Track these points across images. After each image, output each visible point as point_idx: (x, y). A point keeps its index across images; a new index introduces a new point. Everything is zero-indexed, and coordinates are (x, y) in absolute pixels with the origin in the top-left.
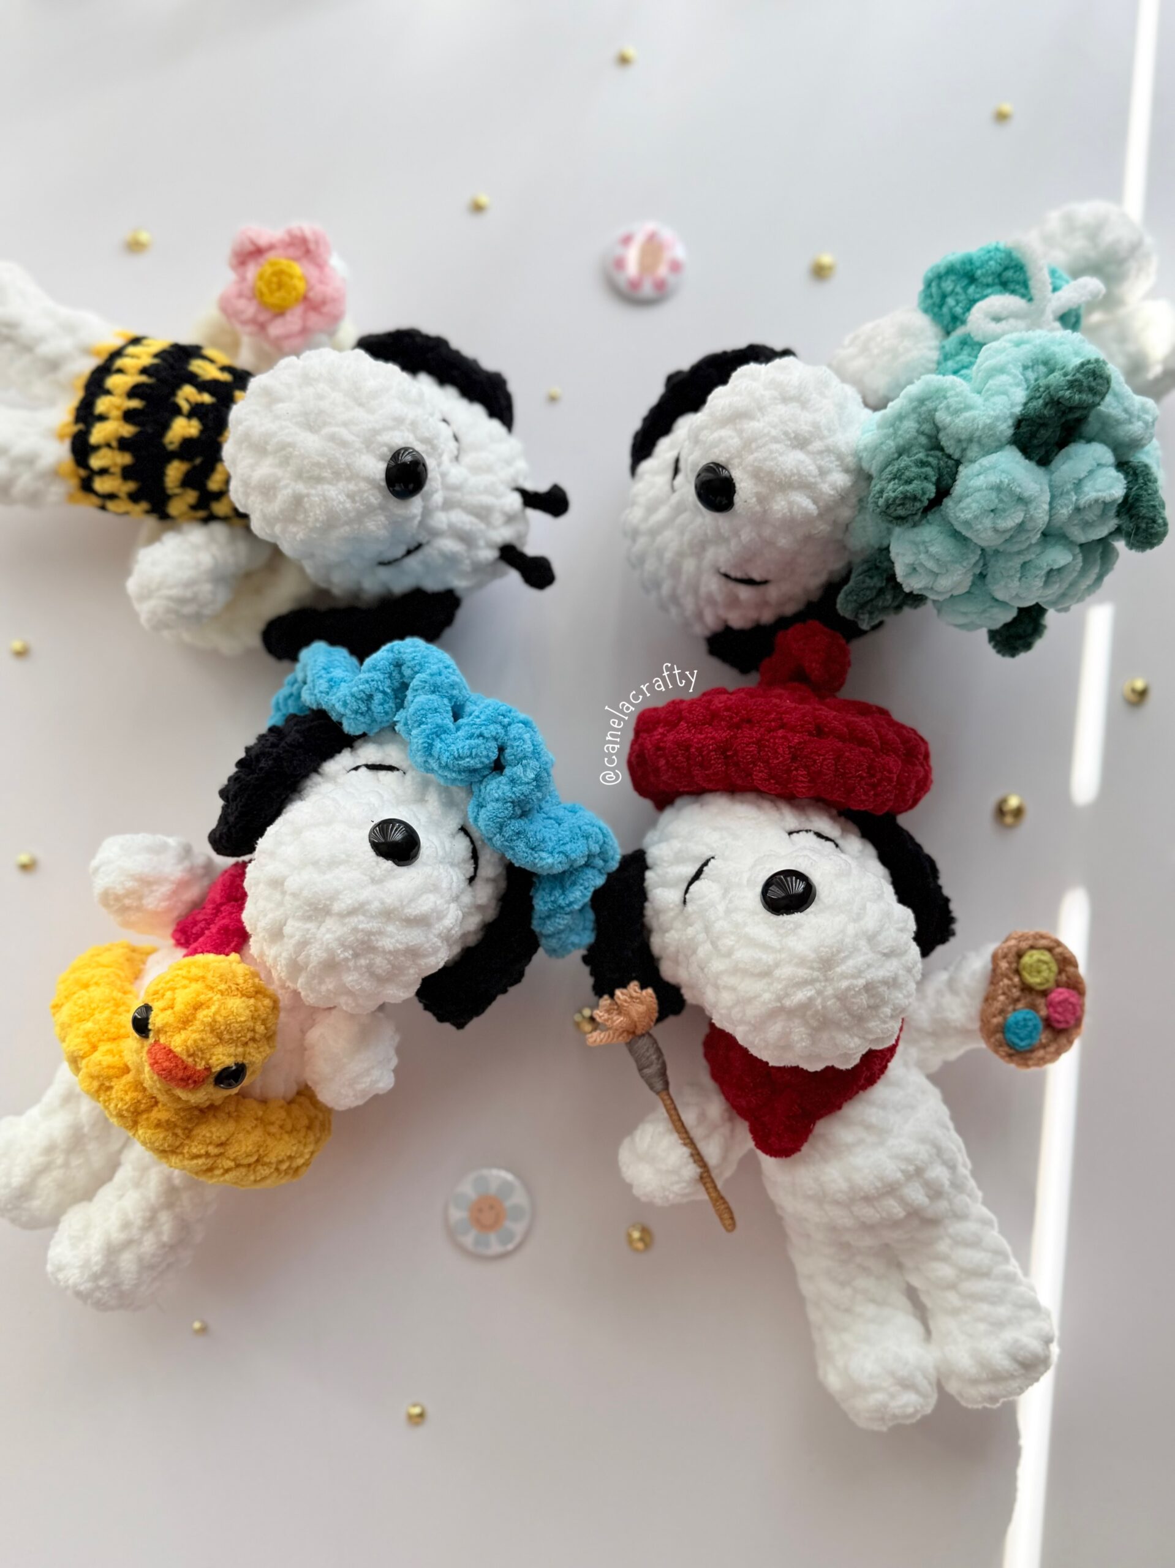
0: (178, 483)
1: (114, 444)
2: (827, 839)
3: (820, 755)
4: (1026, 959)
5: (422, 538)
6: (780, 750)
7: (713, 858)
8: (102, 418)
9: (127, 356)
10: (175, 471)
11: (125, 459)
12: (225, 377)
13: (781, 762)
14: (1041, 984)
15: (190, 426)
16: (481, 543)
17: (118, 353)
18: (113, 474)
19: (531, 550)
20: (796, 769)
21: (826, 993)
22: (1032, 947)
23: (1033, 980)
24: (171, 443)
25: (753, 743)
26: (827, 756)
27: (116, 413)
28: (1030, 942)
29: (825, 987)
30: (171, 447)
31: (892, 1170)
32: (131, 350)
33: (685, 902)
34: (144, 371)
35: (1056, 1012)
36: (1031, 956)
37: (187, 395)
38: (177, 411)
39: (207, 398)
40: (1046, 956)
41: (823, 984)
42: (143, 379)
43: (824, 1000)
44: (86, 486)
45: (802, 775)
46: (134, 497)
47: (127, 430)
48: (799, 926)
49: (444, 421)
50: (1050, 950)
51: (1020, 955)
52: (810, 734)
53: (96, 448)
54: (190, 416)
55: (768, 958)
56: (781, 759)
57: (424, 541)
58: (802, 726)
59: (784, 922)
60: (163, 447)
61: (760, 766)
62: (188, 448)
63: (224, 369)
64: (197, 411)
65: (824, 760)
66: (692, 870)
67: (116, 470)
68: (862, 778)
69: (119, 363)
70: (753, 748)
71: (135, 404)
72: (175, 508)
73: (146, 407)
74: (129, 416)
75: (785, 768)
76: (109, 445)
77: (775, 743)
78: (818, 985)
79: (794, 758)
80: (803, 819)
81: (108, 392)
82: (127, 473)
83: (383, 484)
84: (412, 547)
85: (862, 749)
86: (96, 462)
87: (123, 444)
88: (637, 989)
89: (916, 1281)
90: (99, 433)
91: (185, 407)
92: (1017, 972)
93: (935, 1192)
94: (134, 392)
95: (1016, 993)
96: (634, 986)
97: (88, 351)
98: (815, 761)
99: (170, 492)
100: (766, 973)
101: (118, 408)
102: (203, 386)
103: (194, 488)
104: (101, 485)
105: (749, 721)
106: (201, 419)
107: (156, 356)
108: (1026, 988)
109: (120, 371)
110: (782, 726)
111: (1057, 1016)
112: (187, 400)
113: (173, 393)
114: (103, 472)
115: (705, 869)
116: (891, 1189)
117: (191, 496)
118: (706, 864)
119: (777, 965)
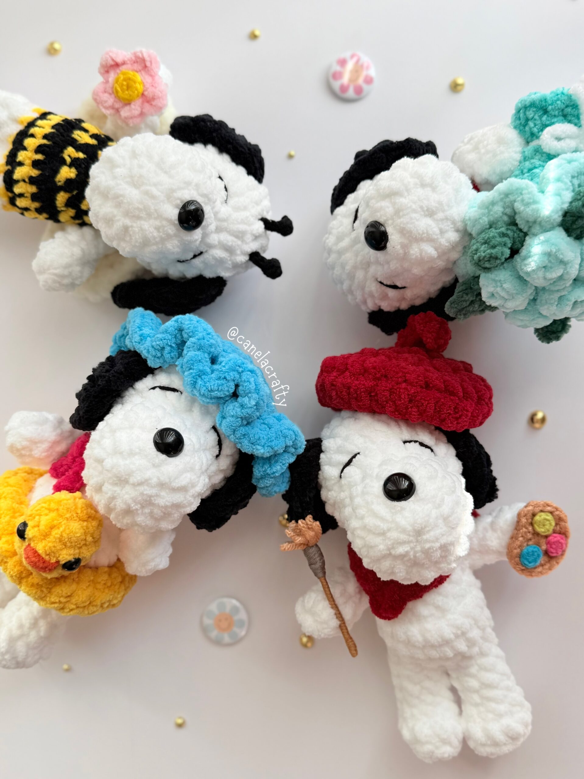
0: (63, 205)
1: (27, 180)
2: (427, 447)
3: (425, 401)
4: (537, 518)
5: (202, 249)
6: (403, 396)
7: (359, 453)
8: (21, 164)
9: (37, 126)
10: (61, 198)
11: (33, 189)
12: (93, 142)
13: (402, 403)
14: (544, 532)
15: (70, 172)
16: (238, 252)
17: (32, 124)
18: (26, 197)
19: (268, 255)
20: (411, 407)
21: (416, 549)
22: (542, 511)
23: (541, 530)
24: (59, 181)
25: (387, 390)
26: (430, 402)
27: (28, 162)
28: (541, 508)
29: (416, 546)
30: (59, 184)
31: (448, 633)
32: (39, 122)
33: (341, 477)
34: (45, 137)
35: (551, 547)
36: (540, 516)
37: (70, 152)
38: (63, 162)
39: (81, 155)
40: (549, 517)
41: (415, 544)
42: (45, 142)
43: (415, 552)
44: (12, 202)
45: (414, 412)
46: (39, 211)
47: (35, 173)
48: (403, 509)
49: (220, 177)
50: (551, 513)
51: (534, 515)
52: (421, 387)
53: (17, 182)
54: (70, 166)
55: (384, 526)
56: (403, 401)
57: (204, 251)
58: (417, 382)
59: (395, 506)
60: (55, 183)
61: (390, 404)
62: (69, 184)
63: (94, 136)
64: (75, 163)
65: (428, 403)
66: (346, 459)
67: (29, 195)
68: (450, 414)
69: (32, 130)
70: (387, 393)
71: (39, 157)
72: (63, 217)
73: (45, 159)
74: (35, 164)
75: (405, 406)
76: (24, 181)
77: (400, 392)
78: (412, 545)
79: (410, 401)
80: (414, 433)
81: (25, 149)
82: (34, 197)
83: (177, 222)
84: (197, 254)
85: (452, 397)
86: (17, 189)
87: (32, 181)
88: (311, 520)
89: (456, 685)
90: (19, 173)
91: (68, 160)
92: (532, 524)
93: (471, 643)
94: (39, 149)
95: (529, 536)
96: (309, 518)
97: (16, 121)
98: (423, 404)
99: (59, 209)
100: (383, 534)
101: (30, 158)
102: (79, 147)
103: (73, 208)
104: (20, 202)
105: (386, 376)
106: (76, 168)
107: (53, 127)
108: (536, 534)
109: (32, 136)
110: (405, 381)
111: (552, 550)
112: (69, 156)
113: (62, 152)
114: (21, 195)
115: (354, 460)
116: (447, 642)
117: (72, 212)
118: (354, 457)
119: (389, 530)
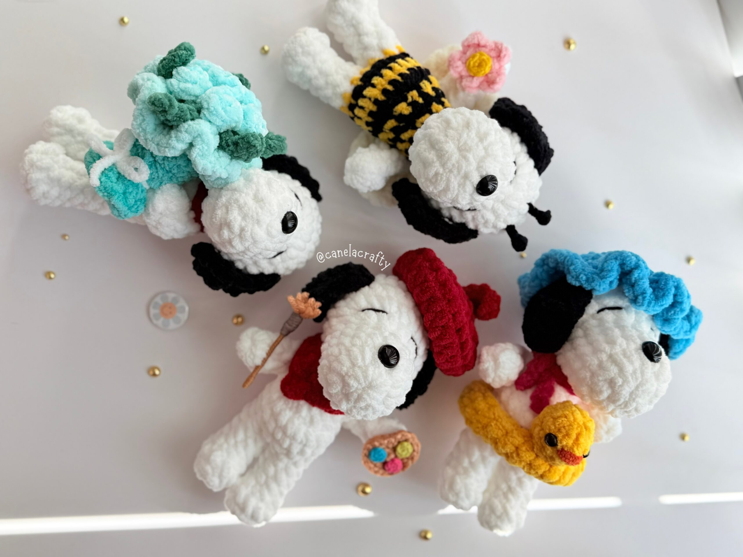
0: (389, 129)
1: (373, 100)
2: (417, 353)
3: (449, 336)
5: (478, 208)
7: (387, 313)
8: (373, 86)
9: (397, 63)
10: (391, 123)
11: (374, 108)
12: (432, 93)
14: (399, 453)
16: (502, 219)
17: (393, 59)
18: (365, 111)
20: (439, 330)
21: (358, 391)
22: (411, 444)
23: (399, 450)
24: (396, 112)
26: (450, 339)
27: (380, 87)
28: (413, 442)
30: (395, 114)
32: (400, 61)
33: (363, 311)
35: (391, 464)
36: (408, 445)
37: (413, 95)
38: (405, 99)
39: (421, 100)
40: (411, 451)
41: (361, 388)
42: (399, 78)
45: (437, 333)
46: (368, 124)
47: (381, 97)
48: (378, 367)
50: (414, 451)
51: (406, 440)
53: (364, 97)
54: (409, 104)
56: (440, 322)
59: (377, 362)
60: (392, 111)
62: (401, 117)
63: (434, 89)
64: (413, 104)
66: (377, 307)
67: (368, 111)
69: (392, 65)
71: (390, 88)
72: (382, 136)
73: (393, 91)
74: (385, 91)
75: (437, 325)
76: (370, 99)
78: (359, 386)
79: (443, 327)
81: (381, 76)
82: (371, 114)
85: (459, 350)
86: (361, 102)
87: (376, 102)
90: (369, 92)
91: (410, 100)
92: (399, 443)
94: (392, 82)
95: (391, 446)
97: (381, 49)
98: (446, 335)
99: (384, 130)
101: (382, 85)
102: (422, 94)
103: (394, 133)
104: (358, 112)
106: (413, 109)
107: (409, 69)
108: (394, 449)
109: (391, 69)
112: (412, 97)
113: (408, 92)
114: (362, 108)
115: (381, 313)
117: (391, 136)
118: (383, 312)
